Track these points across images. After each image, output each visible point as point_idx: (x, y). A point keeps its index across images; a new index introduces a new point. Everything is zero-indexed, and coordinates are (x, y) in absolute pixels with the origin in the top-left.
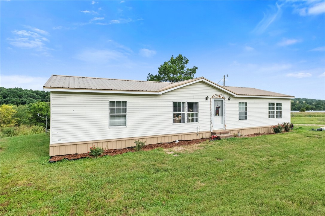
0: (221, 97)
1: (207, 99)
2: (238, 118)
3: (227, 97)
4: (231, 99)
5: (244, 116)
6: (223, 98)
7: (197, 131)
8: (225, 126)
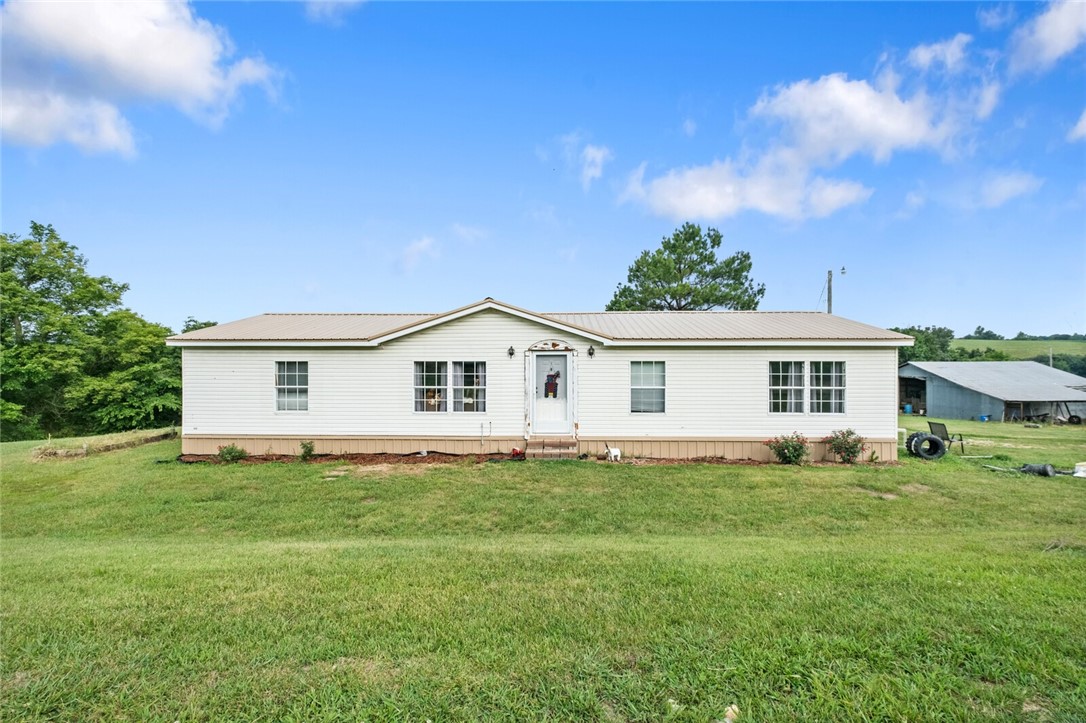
0: (562, 346)
1: (511, 353)
2: (629, 407)
3: (582, 348)
4: (597, 351)
5: (651, 401)
6: (567, 349)
7: (480, 434)
8: (576, 426)
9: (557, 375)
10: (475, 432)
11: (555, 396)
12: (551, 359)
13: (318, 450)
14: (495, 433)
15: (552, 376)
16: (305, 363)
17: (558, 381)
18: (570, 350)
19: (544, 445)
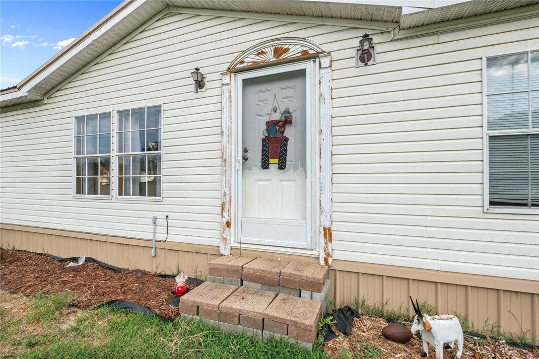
0: (294, 50)
1: (197, 83)
6: (306, 56)
7: (150, 236)
8: (328, 233)
9: (287, 121)
10: (145, 233)
11: (282, 166)
12: (275, 87)
14: (177, 236)
15: (276, 123)
17: (289, 132)
18: (315, 57)
19: (242, 277)
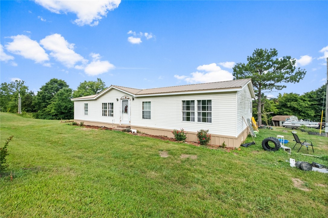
1: (118, 100)
2: (142, 117)
4: (135, 99)
8: (130, 122)
9: (127, 106)
10: (111, 122)
11: (127, 113)
12: (125, 102)
13: (85, 124)
14: (115, 123)
16: (87, 104)
18: (129, 99)
